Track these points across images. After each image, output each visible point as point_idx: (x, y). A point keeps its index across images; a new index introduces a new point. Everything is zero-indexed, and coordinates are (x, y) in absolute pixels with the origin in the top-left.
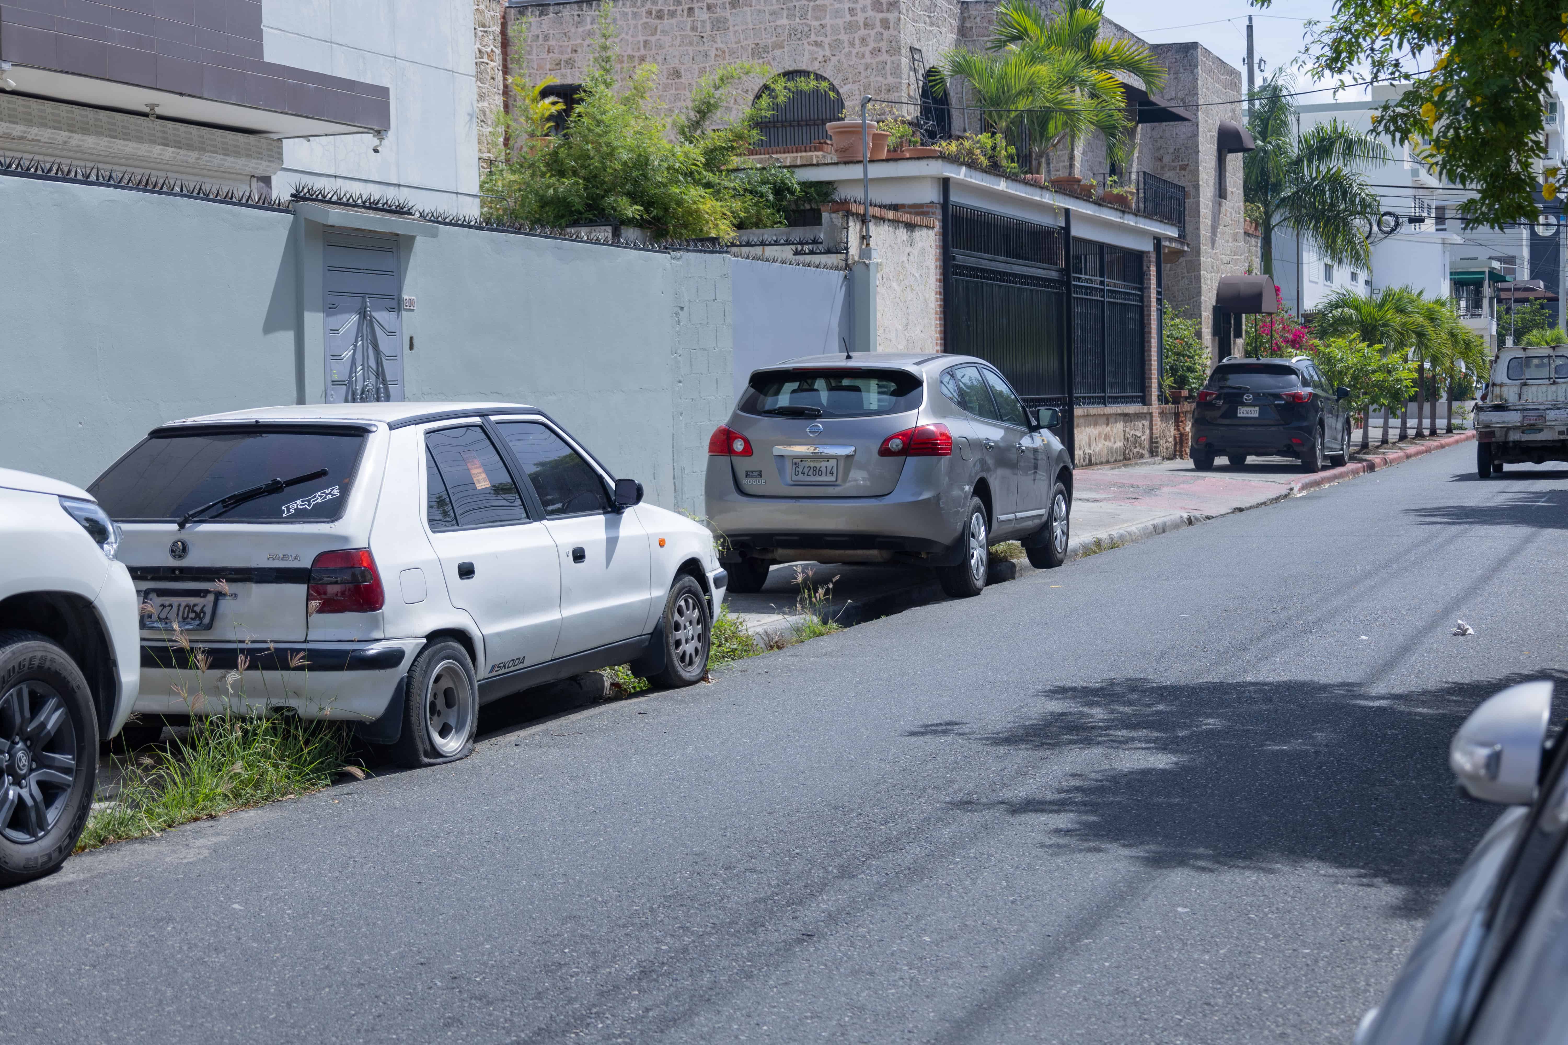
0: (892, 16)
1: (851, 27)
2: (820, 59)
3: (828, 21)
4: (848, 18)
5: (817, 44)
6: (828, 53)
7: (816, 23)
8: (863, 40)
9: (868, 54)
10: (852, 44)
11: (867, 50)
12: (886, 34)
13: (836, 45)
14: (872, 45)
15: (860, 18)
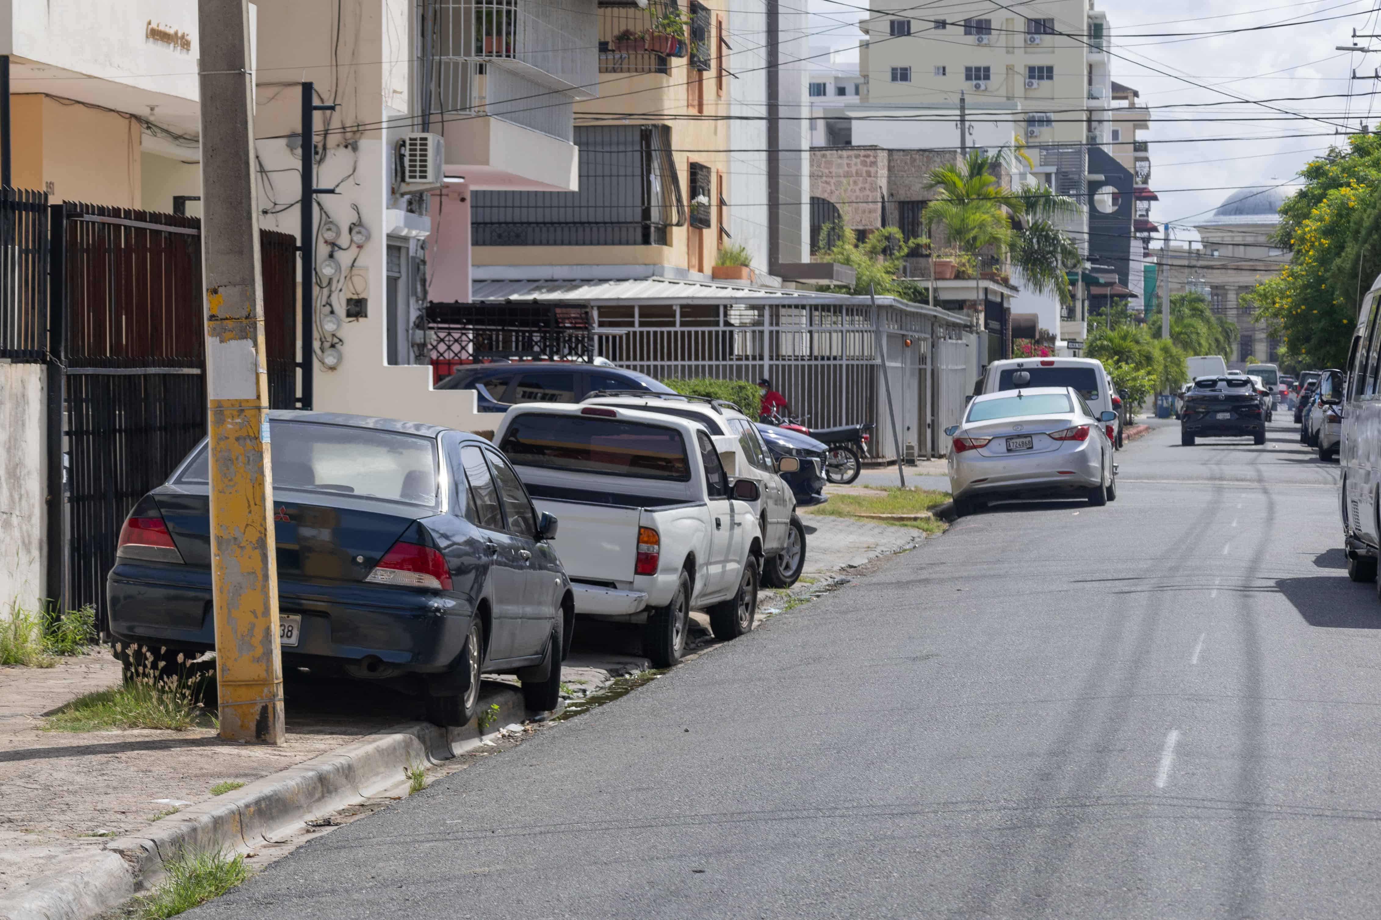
0: (872, 170)
1: (847, 175)
2: (829, 191)
3: (834, 170)
4: (846, 169)
5: (827, 183)
6: (833, 188)
7: (827, 171)
8: (855, 182)
9: (858, 191)
10: (849, 184)
11: (857, 188)
12: (869, 179)
13: (838, 184)
14: (860, 185)
15: (853, 170)
